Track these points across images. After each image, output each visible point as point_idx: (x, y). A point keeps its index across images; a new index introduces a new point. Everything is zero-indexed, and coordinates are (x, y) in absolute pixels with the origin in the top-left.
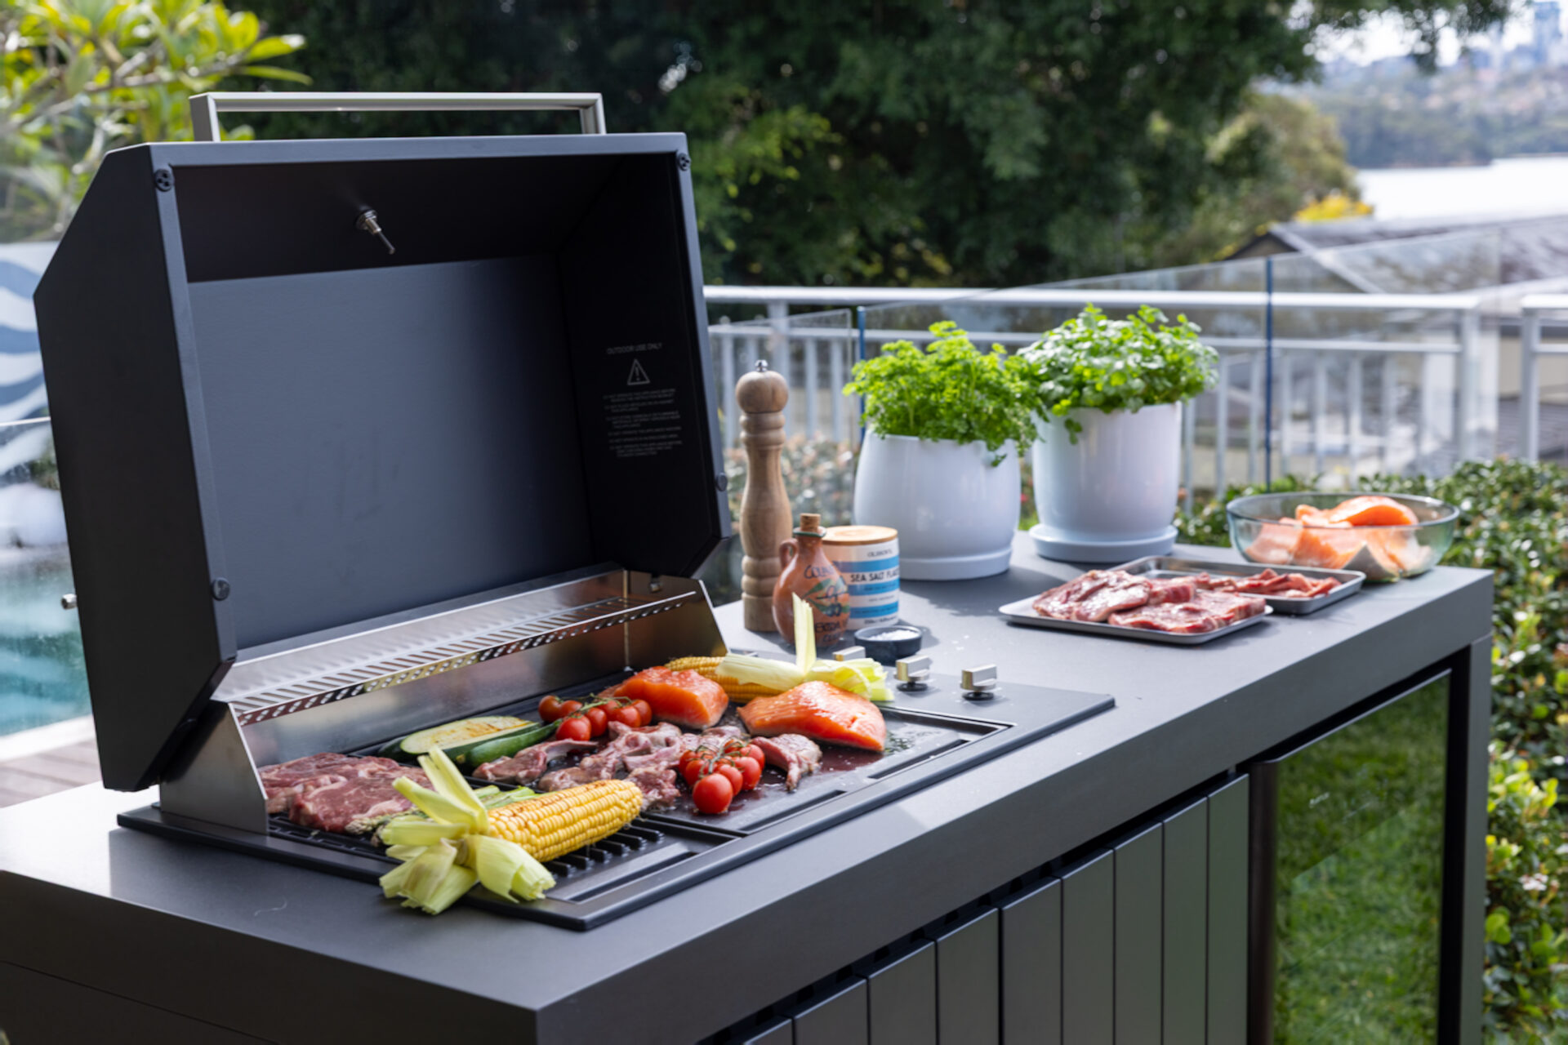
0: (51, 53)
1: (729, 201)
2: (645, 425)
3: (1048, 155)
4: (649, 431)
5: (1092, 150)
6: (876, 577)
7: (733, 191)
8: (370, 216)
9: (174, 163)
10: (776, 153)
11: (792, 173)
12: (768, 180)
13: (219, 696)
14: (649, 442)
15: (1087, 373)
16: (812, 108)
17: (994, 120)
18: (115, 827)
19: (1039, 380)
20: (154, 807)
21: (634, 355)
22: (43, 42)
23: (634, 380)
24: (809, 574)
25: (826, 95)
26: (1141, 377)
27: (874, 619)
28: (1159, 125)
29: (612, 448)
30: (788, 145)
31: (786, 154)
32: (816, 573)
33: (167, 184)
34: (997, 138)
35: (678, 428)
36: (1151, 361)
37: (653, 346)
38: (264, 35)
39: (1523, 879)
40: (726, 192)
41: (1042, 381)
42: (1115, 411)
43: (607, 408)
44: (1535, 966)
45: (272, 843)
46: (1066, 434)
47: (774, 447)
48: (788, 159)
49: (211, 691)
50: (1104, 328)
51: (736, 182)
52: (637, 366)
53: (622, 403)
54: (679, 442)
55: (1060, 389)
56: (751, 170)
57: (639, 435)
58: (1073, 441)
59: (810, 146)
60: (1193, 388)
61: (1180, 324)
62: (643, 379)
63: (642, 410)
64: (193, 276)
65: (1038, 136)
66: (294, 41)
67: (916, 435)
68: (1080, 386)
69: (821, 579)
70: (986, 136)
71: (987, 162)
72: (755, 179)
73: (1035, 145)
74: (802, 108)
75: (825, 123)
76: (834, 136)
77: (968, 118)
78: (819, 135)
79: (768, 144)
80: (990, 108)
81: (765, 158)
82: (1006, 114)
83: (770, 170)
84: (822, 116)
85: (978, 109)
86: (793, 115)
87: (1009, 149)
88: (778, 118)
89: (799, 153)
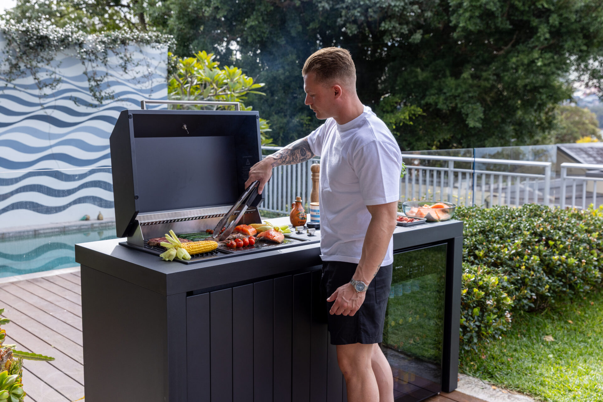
3: (485, 121)
5: (500, 120)
8: (185, 126)
10: (408, 118)
11: (411, 123)
12: (405, 125)
13: (136, 219)
16: (419, 105)
17: (469, 111)
18: (118, 244)
20: (126, 242)
25: (423, 102)
30: (411, 115)
32: (299, 210)
34: (470, 116)
37: (251, 156)
38: (255, 83)
39: (486, 301)
44: (487, 322)
45: (144, 249)
48: (411, 119)
51: (395, 125)
52: (248, 161)
56: (400, 122)
59: (417, 116)
64: (136, 136)
65: (481, 115)
66: (262, 85)
70: (467, 115)
71: (467, 122)
72: (401, 124)
73: (480, 118)
74: (415, 106)
75: (421, 110)
76: (425, 114)
77: (462, 110)
78: (420, 113)
79: (405, 115)
80: (469, 107)
81: (404, 119)
82: (473, 109)
83: (406, 122)
84: (421, 108)
85: (465, 108)
86: (412, 107)
87: (473, 119)
88: (409, 108)
89: (414, 118)
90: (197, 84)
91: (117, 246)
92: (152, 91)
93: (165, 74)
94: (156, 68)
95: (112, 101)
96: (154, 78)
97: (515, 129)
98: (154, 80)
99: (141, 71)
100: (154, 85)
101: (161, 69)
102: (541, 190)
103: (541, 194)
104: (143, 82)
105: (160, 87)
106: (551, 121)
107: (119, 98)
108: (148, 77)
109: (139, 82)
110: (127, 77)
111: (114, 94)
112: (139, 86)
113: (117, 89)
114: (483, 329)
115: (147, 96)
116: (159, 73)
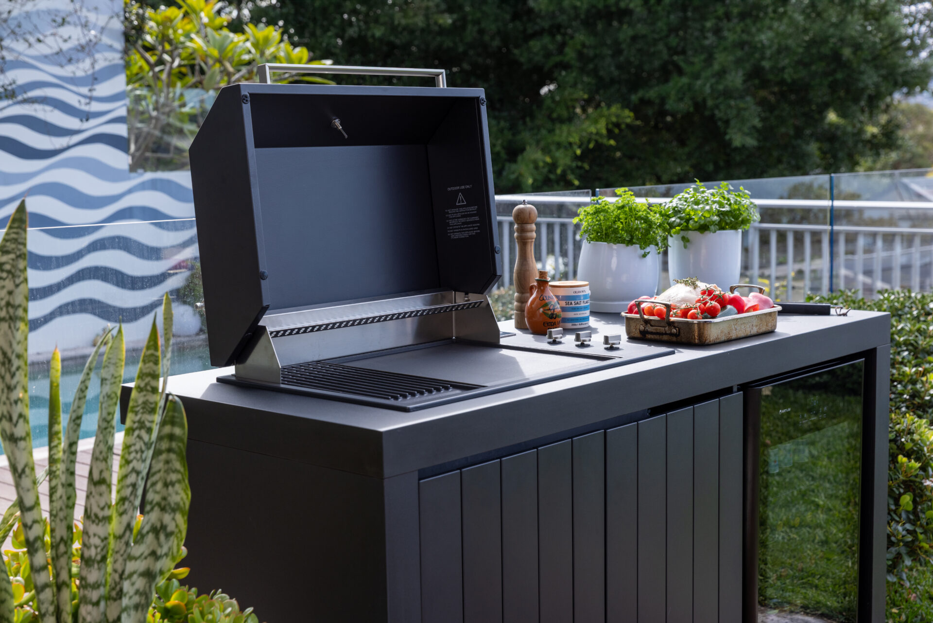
0: (197, 68)
1: (576, 158)
2: (463, 223)
4: (465, 226)
5: (791, 132)
6: (577, 303)
7: (578, 152)
8: (337, 122)
9: (250, 92)
10: (604, 131)
11: (612, 142)
12: (599, 146)
13: (261, 323)
14: (465, 231)
15: (692, 213)
16: (626, 104)
17: (732, 113)
18: (215, 381)
19: (669, 216)
20: (232, 375)
21: (459, 191)
22: (192, 62)
23: (459, 202)
24: (541, 299)
25: (634, 98)
26: (718, 215)
27: (576, 324)
28: (832, 117)
29: (449, 234)
30: (610, 126)
31: (609, 131)
32: (545, 298)
33: (247, 101)
34: (732, 123)
35: (479, 224)
36: (724, 207)
37: (468, 187)
38: (311, 60)
39: (923, 481)
40: (575, 153)
41: (670, 218)
42: (707, 232)
43: (447, 216)
44: (927, 524)
45: (282, 386)
46: (682, 243)
47: (530, 240)
48: (610, 134)
49: (258, 321)
50: (703, 192)
51: (580, 147)
52: (460, 195)
53: (453, 213)
54: (479, 231)
55: (678, 221)
56: (589, 142)
57: (461, 228)
58: (685, 247)
59: (623, 126)
60: (745, 222)
61: (741, 191)
62: (463, 202)
63: (463, 217)
64: (258, 145)
65: (757, 122)
67: (606, 242)
68: (687, 221)
69: (547, 301)
70: (727, 122)
71: (727, 137)
72: (591, 146)
73: (754, 127)
74: (619, 105)
75: (632, 114)
76: (638, 123)
77: (717, 112)
78: (628, 121)
79: (599, 126)
80: (730, 107)
81: (597, 134)
82: (739, 110)
83: (600, 140)
84: (631, 110)
85: (722, 107)
86: (614, 109)
87: (740, 130)
88: (605, 111)
89: (616, 131)
90: (180, 66)
91: (212, 385)
92: (95, 79)
93: (119, 45)
94: (103, 30)
95: (10, 102)
96: (98, 51)
97: (820, 149)
98: (98, 56)
99: (74, 37)
100: (98, 67)
101: (112, 33)
102: (868, 273)
103: (868, 280)
104: (78, 61)
105: (109, 72)
106: (892, 132)
107: (25, 96)
108: (86, 49)
109: (70, 61)
110: (42, 49)
111: (14, 86)
112: (68, 71)
113: (22, 76)
114: (921, 537)
115: (84, 90)
116: (106, 40)
